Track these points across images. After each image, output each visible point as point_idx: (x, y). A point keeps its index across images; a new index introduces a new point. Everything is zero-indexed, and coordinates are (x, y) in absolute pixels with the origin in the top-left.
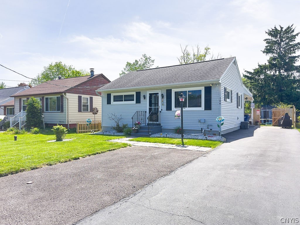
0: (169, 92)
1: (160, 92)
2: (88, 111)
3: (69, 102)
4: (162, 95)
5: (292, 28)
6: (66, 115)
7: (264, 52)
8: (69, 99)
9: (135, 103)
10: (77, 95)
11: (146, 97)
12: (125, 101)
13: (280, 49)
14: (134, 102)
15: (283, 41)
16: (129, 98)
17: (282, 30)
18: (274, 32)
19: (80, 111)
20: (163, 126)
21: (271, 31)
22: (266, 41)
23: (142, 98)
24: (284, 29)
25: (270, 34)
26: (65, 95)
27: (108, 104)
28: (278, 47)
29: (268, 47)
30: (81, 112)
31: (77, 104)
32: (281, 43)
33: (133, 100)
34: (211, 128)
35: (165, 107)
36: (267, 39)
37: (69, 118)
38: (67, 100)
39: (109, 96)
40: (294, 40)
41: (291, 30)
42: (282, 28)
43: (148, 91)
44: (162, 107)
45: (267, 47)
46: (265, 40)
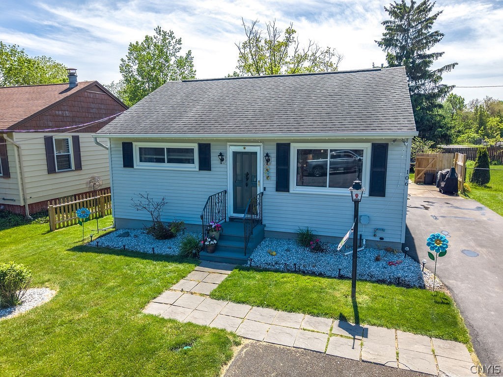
0: (283, 150)
1: (262, 147)
2: (70, 167)
3: (23, 153)
4: (267, 155)
5: (429, 5)
6: (17, 184)
7: (380, 44)
8: (22, 147)
9: (197, 169)
10: (42, 135)
11: (226, 157)
12: (170, 161)
13: (406, 41)
14: (196, 166)
15: (413, 27)
16: (179, 156)
17: (412, 7)
18: (400, 9)
19: (51, 170)
20: (267, 225)
21: (394, 8)
22: (385, 26)
23: (215, 160)
24: (416, 6)
25: (392, 13)
26: (11, 137)
27: (125, 166)
28: (403, 36)
29: (388, 36)
30: (55, 172)
31: (44, 157)
32: (409, 30)
33: (191, 161)
34: (382, 236)
35: (272, 184)
36: (387, 22)
37: (28, 191)
38: (16, 149)
39: (127, 148)
40: (430, 27)
41: (427, 8)
42: (413, 3)
43: (229, 144)
44: (267, 182)
45: (385, 35)
46: (384, 23)
